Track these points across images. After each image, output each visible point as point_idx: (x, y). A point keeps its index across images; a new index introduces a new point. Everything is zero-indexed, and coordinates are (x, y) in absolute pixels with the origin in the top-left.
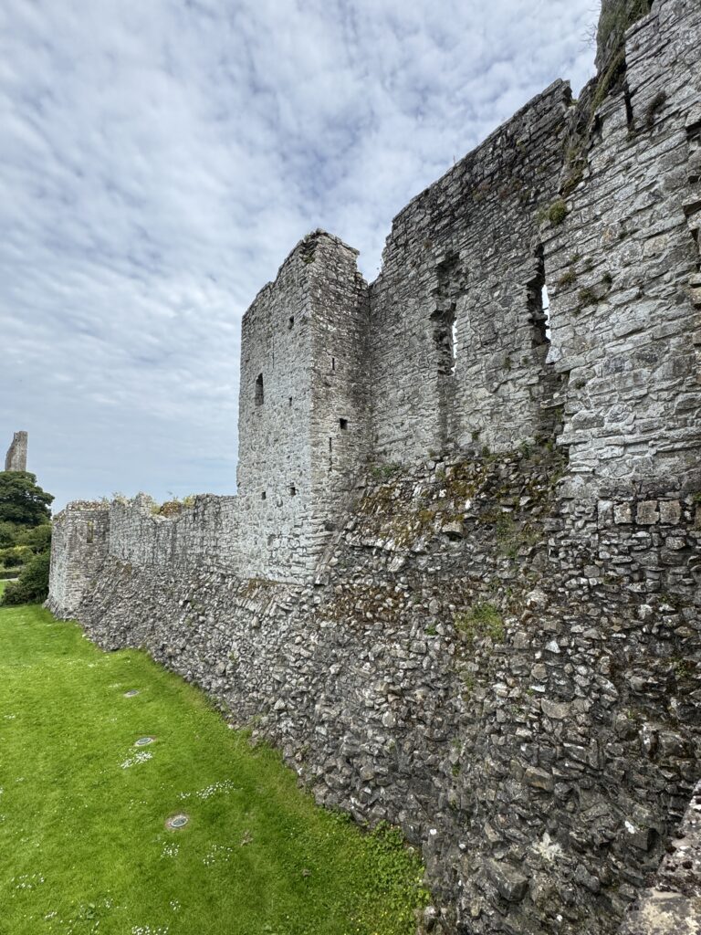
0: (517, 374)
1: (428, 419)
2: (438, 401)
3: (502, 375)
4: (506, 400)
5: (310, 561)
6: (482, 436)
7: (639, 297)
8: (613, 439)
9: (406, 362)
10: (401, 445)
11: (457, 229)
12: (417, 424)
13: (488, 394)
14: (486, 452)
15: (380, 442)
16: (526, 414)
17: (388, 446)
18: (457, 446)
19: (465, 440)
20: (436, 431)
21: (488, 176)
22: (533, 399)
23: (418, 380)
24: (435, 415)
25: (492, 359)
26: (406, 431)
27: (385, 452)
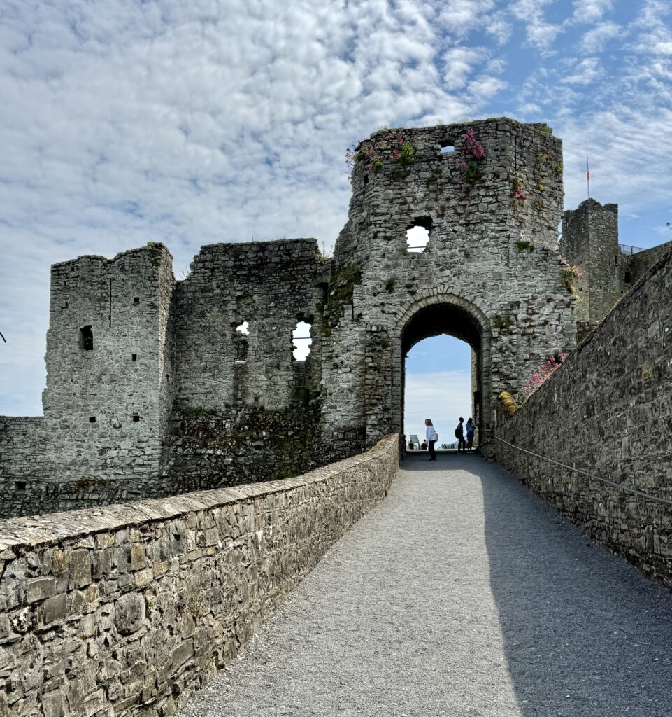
0: (282, 373)
1: (225, 385)
2: (233, 375)
3: (274, 371)
4: (275, 384)
5: (156, 463)
6: (261, 400)
7: (350, 371)
8: (339, 413)
9: (208, 346)
10: (203, 397)
11: (253, 281)
12: (216, 386)
13: (265, 379)
14: (262, 409)
15: (182, 392)
16: (286, 393)
17: (191, 396)
18: (244, 403)
19: (250, 401)
20: (231, 392)
21: (274, 263)
22: (290, 387)
23: (219, 360)
24: (231, 383)
25: (269, 361)
26: (207, 389)
27: (187, 399)
